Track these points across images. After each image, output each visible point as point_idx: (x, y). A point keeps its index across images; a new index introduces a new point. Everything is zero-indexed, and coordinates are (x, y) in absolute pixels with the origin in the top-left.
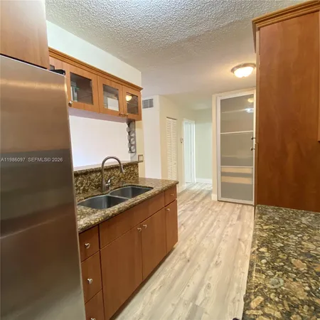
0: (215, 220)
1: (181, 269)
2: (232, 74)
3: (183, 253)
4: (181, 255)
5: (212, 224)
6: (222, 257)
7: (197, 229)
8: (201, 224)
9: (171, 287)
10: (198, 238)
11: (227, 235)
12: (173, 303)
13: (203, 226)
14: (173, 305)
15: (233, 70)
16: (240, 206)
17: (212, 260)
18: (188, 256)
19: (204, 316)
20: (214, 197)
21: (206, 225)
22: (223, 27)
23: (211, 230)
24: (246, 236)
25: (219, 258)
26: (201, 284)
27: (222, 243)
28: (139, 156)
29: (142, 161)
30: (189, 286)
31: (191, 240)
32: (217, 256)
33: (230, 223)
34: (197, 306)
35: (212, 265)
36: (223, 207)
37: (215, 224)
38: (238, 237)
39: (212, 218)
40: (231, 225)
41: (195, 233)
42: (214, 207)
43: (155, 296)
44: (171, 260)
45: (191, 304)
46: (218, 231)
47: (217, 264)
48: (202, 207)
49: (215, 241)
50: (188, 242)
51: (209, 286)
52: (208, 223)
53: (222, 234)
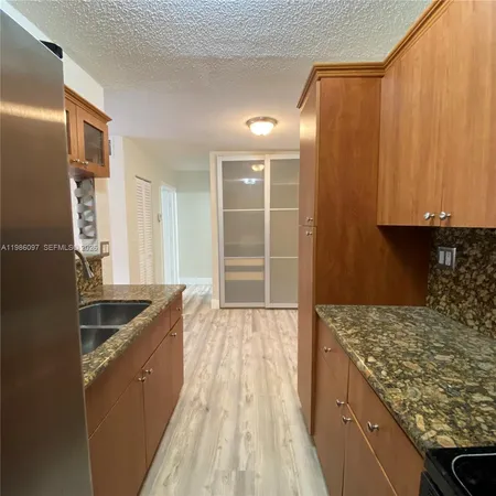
0: (224, 337)
1: (201, 426)
2: (246, 127)
3: (195, 399)
4: (192, 404)
5: (223, 345)
6: (252, 388)
7: (205, 356)
8: (208, 347)
9: (194, 460)
10: (210, 369)
11: (247, 355)
12: (206, 484)
13: (211, 351)
14: (207, 487)
15: (248, 123)
16: (250, 311)
17: (239, 397)
18: (204, 402)
19: (258, 483)
20: (215, 303)
21: (215, 348)
22: (259, 59)
23: (224, 354)
24: (270, 351)
25: (247, 391)
26: (237, 437)
27: (245, 367)
28: (102, 244)
29: (108, 254)
30: (220, 448)
31: (200, 377)
32: (244, 389)
33: (245, 337)
34: (243, 472)
35: (242, 404)
36: (230, 316)
37: (227, 343)
38: (262, 355)
39: (220, 334)
40: (247, 341)
41: (203, 364)
42: (218, 319)
43: (173, 487)
44: (179, 417)
45: (234, 473)
46: (235, 353)
47: (248, 401)
48: (202, 321)
49: (234, 367)
50: (197, 381)
51: (248, 437)
52: (217, 344)
53: (240, 355)
